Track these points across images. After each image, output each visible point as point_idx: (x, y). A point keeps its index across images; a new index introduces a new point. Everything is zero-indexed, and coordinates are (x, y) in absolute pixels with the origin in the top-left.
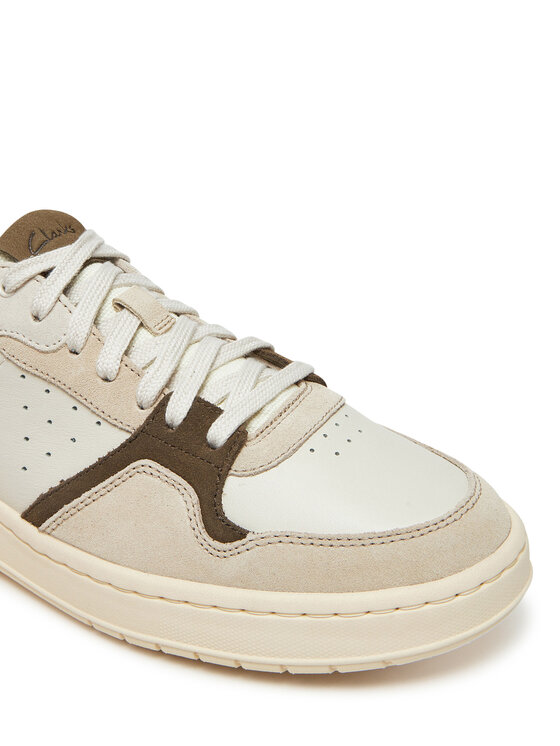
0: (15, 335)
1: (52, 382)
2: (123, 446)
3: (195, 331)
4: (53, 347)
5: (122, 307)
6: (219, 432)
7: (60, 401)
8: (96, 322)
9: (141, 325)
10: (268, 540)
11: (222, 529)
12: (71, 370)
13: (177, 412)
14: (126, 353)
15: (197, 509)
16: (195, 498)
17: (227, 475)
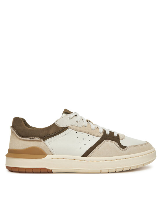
0: (74, 125)
1: (83, 132)
4: (82, 126)
11: (122, 147)
12: (86, 129)
15: (118, 145)
16: (117, 143)
17: (120, 140)
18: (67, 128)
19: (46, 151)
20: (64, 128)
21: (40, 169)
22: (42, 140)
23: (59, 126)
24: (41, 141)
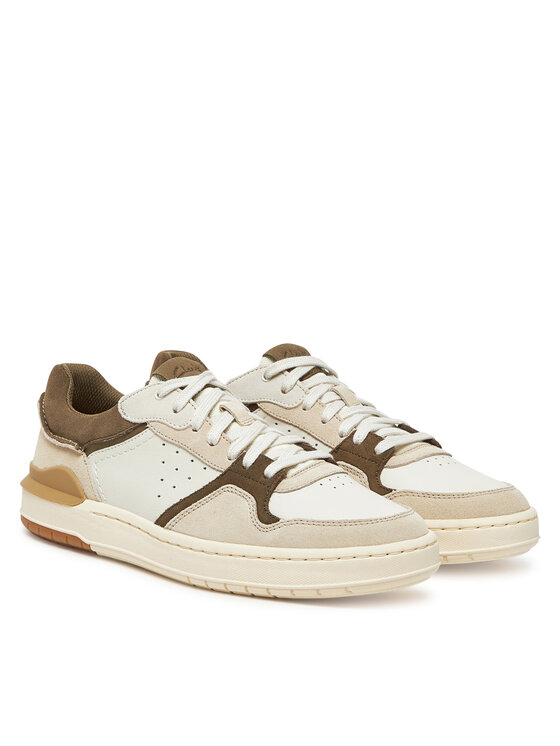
0: (162, 420)
1: (181, 446)
2: (218, 478)
3: (264, 428)
4: (183, 427)
5: (224, 410)
6: (270, 471)
7: (185, 456)
8: (209, 415)
9: (235, 420)
10: (289, 522)
11: (266, 518)
12: (193, 440)
13: (249, 460)
14: (225, 431)
15: (255, 508)
16: (254, 501)
17: (273, 492)
18: (143, 426)
19: (85, 486)
20: (135, 424)
21: (67, 536)
22: (79, 451)
23: (125, 417)
24: (80, 455)
